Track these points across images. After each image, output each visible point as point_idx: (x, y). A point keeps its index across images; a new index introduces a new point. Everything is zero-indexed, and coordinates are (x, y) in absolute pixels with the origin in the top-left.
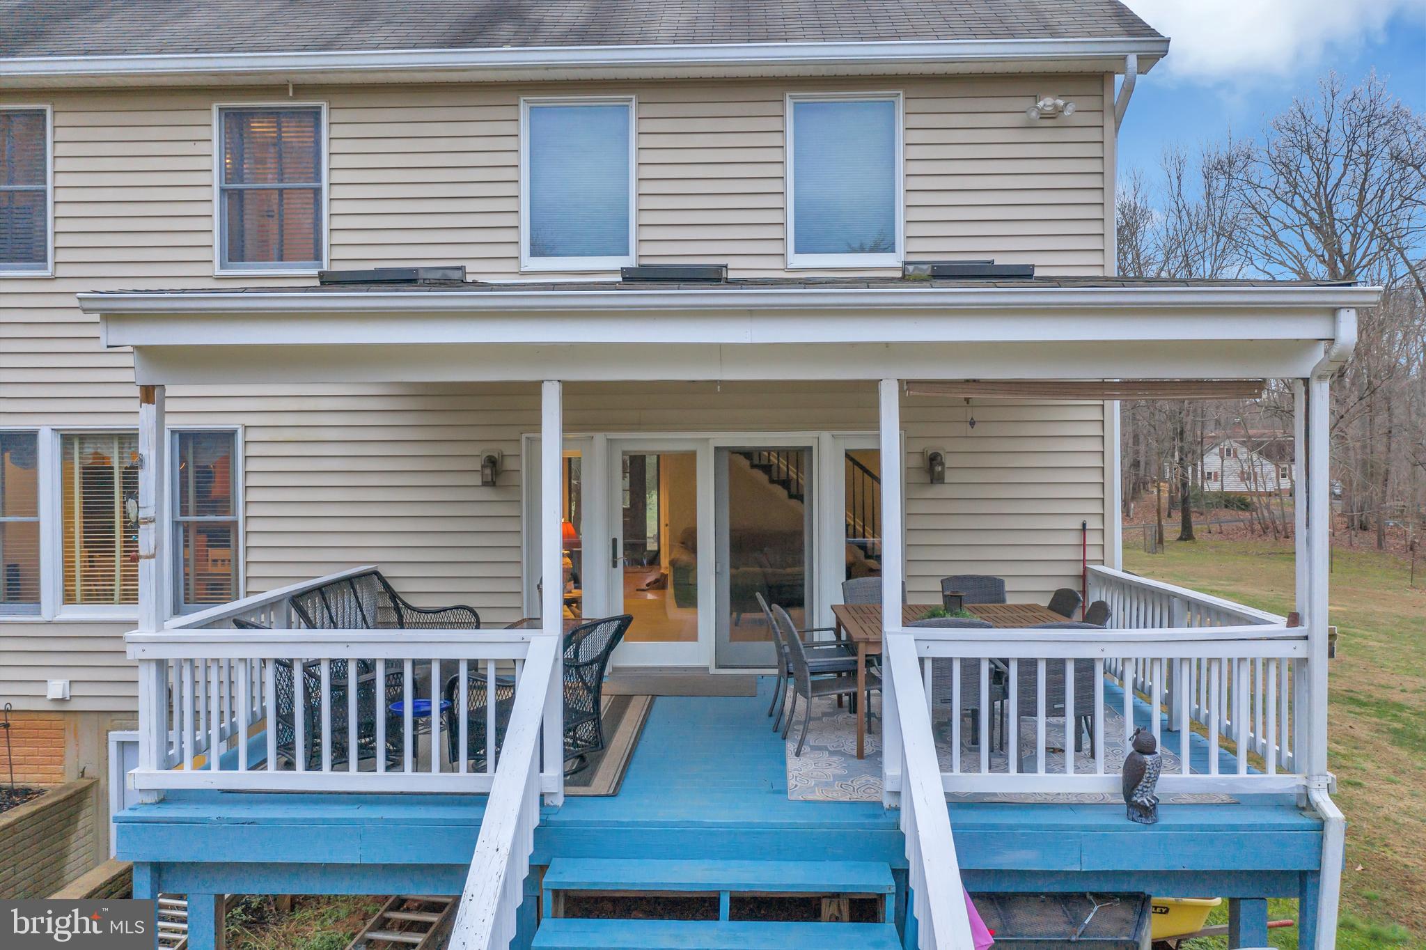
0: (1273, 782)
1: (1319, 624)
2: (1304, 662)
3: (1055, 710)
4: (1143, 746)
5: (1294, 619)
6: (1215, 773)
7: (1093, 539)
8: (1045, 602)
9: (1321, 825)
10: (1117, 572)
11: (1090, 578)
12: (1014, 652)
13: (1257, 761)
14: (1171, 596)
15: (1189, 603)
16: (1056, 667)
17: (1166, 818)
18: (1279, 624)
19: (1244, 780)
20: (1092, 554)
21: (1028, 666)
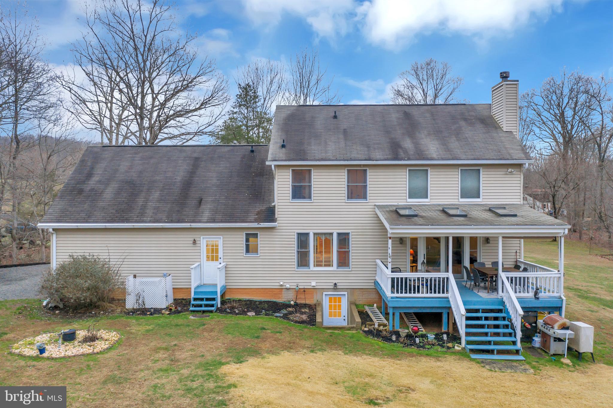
0: (555, 294)
1: (562, 271)
2: (560, 277)
3: (520, 285)
4: (537, 289)
5: (559, 271)
6: (547, 293)
7: (518, 254)
8: (513, 266)
9: (562, 300)
10: (522, 261)
11: (518, 262)
12: (514, 276)
13: (553, 292)
14: (536, 266)
15: (540, 267)
16: (520, 278)
17: (540, 299)
18: (556, 272)
19: (551, 294)
20: (518, 257)
21: (516, 278)
